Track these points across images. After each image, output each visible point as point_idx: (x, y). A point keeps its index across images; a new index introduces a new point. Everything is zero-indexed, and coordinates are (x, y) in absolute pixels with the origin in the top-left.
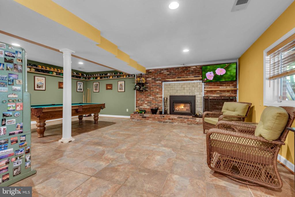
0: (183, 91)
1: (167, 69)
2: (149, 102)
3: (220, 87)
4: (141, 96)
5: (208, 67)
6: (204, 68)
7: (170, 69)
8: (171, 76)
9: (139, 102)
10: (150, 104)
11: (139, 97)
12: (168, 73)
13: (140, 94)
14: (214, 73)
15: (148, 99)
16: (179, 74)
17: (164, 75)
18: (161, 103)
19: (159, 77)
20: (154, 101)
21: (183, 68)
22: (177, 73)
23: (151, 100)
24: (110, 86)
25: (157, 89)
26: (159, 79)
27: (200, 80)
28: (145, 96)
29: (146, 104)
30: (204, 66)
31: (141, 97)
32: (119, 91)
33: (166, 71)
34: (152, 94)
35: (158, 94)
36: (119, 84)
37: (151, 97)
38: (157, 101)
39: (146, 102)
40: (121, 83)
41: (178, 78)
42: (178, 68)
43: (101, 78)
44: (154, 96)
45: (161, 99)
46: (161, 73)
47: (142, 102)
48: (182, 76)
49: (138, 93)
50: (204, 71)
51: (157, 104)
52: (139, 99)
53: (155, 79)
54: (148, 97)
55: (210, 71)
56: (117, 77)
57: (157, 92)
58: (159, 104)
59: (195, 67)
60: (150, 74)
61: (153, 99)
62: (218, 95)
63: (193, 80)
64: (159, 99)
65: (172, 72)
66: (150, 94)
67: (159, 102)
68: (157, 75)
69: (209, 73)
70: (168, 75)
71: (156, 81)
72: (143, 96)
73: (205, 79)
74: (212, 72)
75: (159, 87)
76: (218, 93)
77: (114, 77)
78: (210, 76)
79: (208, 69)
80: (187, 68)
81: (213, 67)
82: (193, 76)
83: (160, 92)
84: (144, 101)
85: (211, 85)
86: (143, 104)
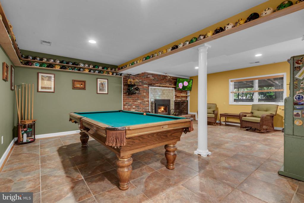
0: (164, 96)
1: (152, 74)
2: (137, 106)
3: (181, 94)
4: (129, 99)
5: (181, 79)
6: (178, 79)
7: (155, 75)
8: (155, 82)
9: (126, 107)
10: (138, 109)
11: (126, 101)
12: (153, 78)
13: (128, 98)
14: (183, 84)
15: (136, 103)
16: (161, 81)
17: (150, 79)
18: (147, 106)
19: (146, 81)
20: (141, 105)
21: (163, 76)
22: (160, 80)
23: (139, 104)
24: (82, 84)
25: (144, 93)
26: (146, 83)
27: (173, 87)
28: (133, 99)
29: (134, 109)
30: (178, 78)
31: (129, 101)
32: (99, 92)
33: (151, 76)
34: (140, 98)
35: (145, 98)
36: (99, 82)
37: (139, 101)
38: (144, 105)
39: (134, 107)
40: (102, 82)
41: (160, 84)
42: (160, 75)
43: (63, 67)
44: (142, 100)
45: (148, 103)
46: (147, 77)
47: (129, 107)
48: (162, 82)
49: (125, 96)
50: (178, 81)
51: (144, 108)
52: (126, 103)
53: (143, 82)
54: (136, 101)
55: (181, 82)
56: (99, 73)
57: (145, 96)
58: (146, 108)
59: (169, 77)
60: (138, 77)
61: (140, 103)
62: (180, 100)
63: (168, 87)
64: (146, 103)
65: (156, 78)
66: (138, 98)
67: (146, 107)
68: (144, 79)
69: (180, 83)
70: (153, 80)
71: (143, 84)
72: (131, 99)
73: (178, 88)
74: (182, 83)
75: (146, 91)
76: (180, 98)
77: (92, 71)
78: (180, 86)
79: (180, 81)
80: (166, 76)
81: (183, 80)
82: (169, 84)
83: (147, 96)
84: (131, 105)
85: (177, 92)
86: (131, 109)
